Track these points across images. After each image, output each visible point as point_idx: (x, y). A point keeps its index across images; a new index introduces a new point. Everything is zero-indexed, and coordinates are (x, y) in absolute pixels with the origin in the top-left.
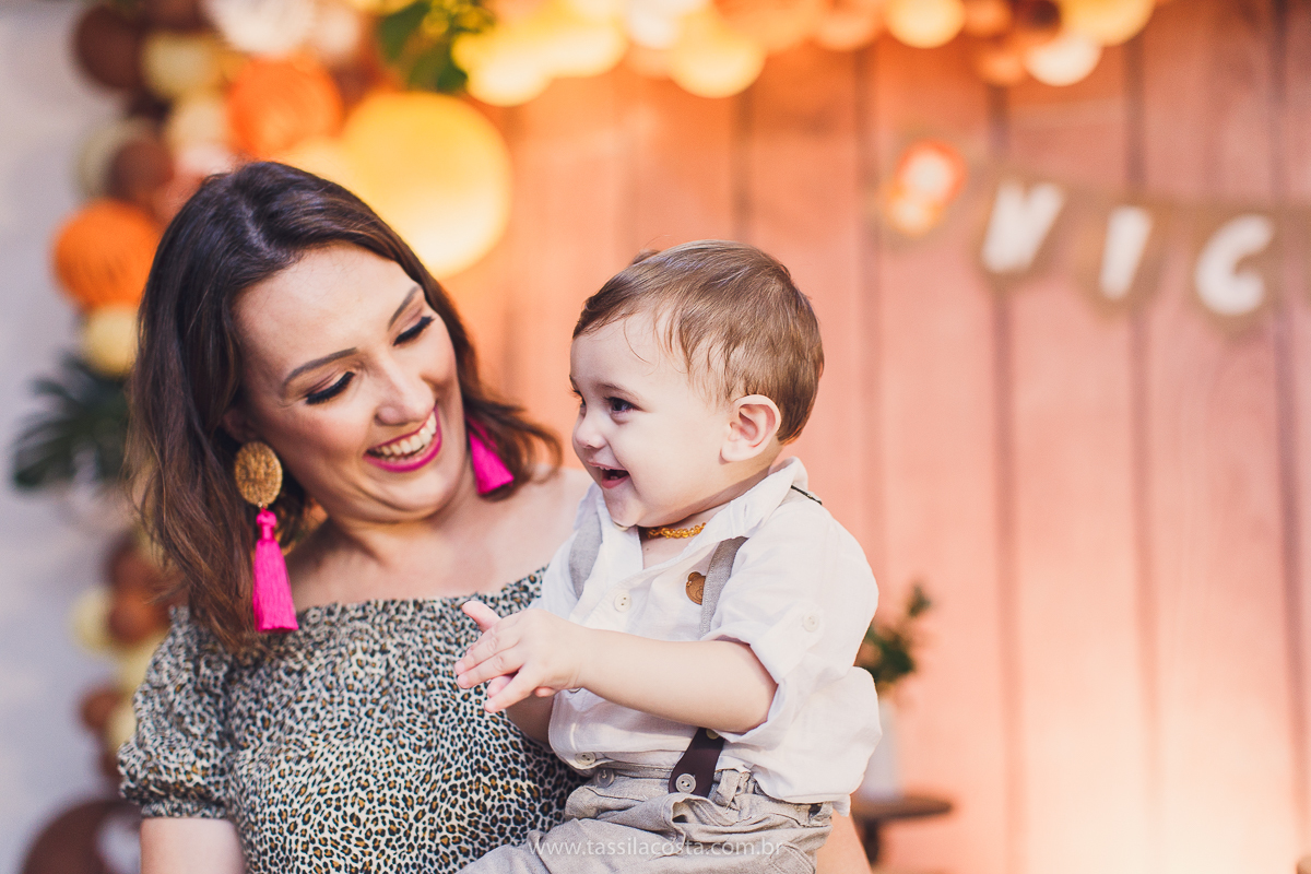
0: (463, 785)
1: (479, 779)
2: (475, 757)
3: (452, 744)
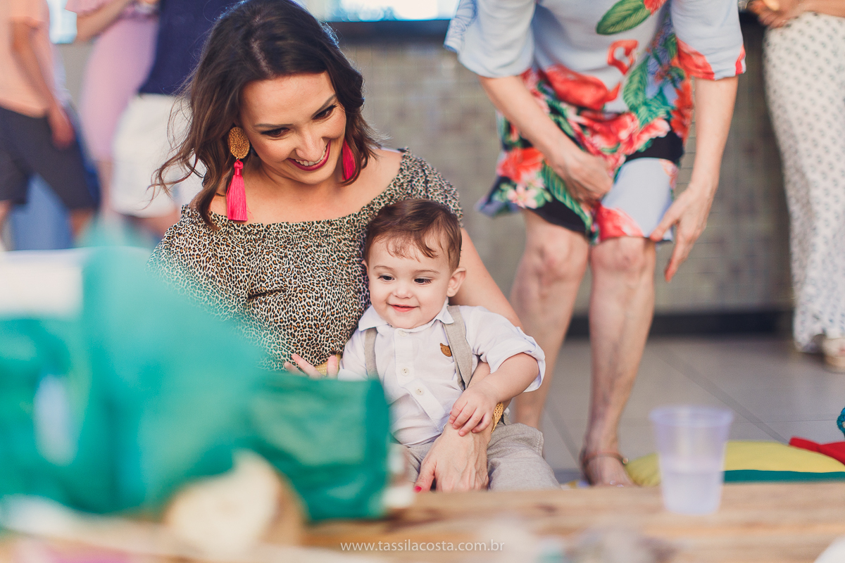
0: (284, 326)
1: (291, 324)
2: (290, 313)
3: (278, 305)
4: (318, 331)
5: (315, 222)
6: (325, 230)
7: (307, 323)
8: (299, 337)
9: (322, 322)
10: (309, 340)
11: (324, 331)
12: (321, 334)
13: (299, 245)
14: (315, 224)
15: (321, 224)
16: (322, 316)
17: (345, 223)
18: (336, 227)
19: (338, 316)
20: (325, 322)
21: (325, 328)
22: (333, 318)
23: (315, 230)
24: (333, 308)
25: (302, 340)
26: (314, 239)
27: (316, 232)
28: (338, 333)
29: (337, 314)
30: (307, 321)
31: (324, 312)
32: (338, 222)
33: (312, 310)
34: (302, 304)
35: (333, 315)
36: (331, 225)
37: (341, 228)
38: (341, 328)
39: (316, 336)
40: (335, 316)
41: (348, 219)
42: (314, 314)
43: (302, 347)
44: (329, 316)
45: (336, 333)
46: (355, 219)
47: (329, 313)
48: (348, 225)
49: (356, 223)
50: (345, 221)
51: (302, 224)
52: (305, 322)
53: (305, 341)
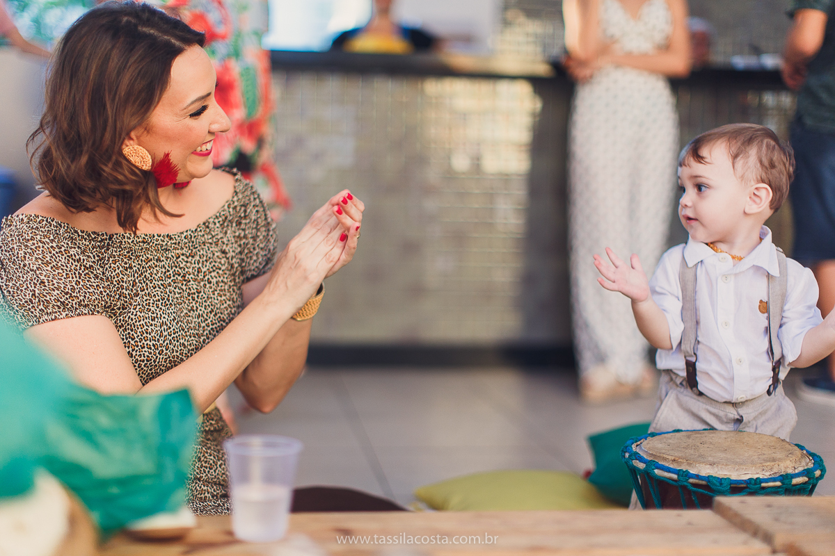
4: (157, 352)
5: (156, 235)
6: (164, 244)
7: (145, 343)
8: (137, 357)
9: (161, 342)
10: (147, 361)
11: (163, 351)
12: (160, 355)
13: (141, 258)
14: (156, 237)
15: (161, 237)
16: (160, 337)
17: (183, 238)
18: (174, 241)
19: (175, 336)
20: (164, 342)
21: (164, 349)
22: (170, 338)
23: (155, 242)
24: (170, 328)
25: (140, 361)
26: (154, 252)
27: (156, 245)
28: (178, 354)
29: (174, 334)
30: (146, 341)
31: (161, 332)
32: (177, 237)
33: (150, 330)
34: (141, 323)
35: (170, 335)
36: (170, 240)
37: (179, 243)
38: (180, 348)
39: (155, 357)
40: (173, 335)
41: (185, 234)
42: (153, 335)
43: (139, 367)
44: (166, 336)
45: (175, 354)
46: (192, 234)
47: (166, 333)
48: (186, 241)
49: (193, 239)
50: (183, 236)
51: (143, 236)
52: (144, 341)
53: (143, 361)
